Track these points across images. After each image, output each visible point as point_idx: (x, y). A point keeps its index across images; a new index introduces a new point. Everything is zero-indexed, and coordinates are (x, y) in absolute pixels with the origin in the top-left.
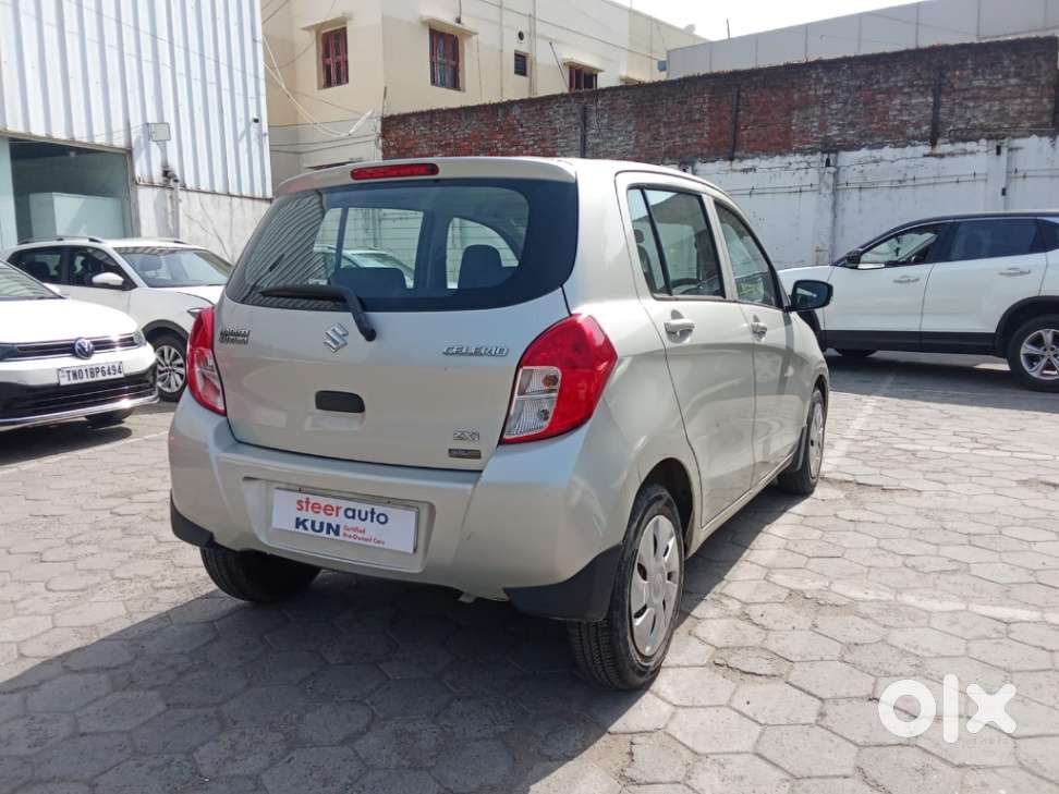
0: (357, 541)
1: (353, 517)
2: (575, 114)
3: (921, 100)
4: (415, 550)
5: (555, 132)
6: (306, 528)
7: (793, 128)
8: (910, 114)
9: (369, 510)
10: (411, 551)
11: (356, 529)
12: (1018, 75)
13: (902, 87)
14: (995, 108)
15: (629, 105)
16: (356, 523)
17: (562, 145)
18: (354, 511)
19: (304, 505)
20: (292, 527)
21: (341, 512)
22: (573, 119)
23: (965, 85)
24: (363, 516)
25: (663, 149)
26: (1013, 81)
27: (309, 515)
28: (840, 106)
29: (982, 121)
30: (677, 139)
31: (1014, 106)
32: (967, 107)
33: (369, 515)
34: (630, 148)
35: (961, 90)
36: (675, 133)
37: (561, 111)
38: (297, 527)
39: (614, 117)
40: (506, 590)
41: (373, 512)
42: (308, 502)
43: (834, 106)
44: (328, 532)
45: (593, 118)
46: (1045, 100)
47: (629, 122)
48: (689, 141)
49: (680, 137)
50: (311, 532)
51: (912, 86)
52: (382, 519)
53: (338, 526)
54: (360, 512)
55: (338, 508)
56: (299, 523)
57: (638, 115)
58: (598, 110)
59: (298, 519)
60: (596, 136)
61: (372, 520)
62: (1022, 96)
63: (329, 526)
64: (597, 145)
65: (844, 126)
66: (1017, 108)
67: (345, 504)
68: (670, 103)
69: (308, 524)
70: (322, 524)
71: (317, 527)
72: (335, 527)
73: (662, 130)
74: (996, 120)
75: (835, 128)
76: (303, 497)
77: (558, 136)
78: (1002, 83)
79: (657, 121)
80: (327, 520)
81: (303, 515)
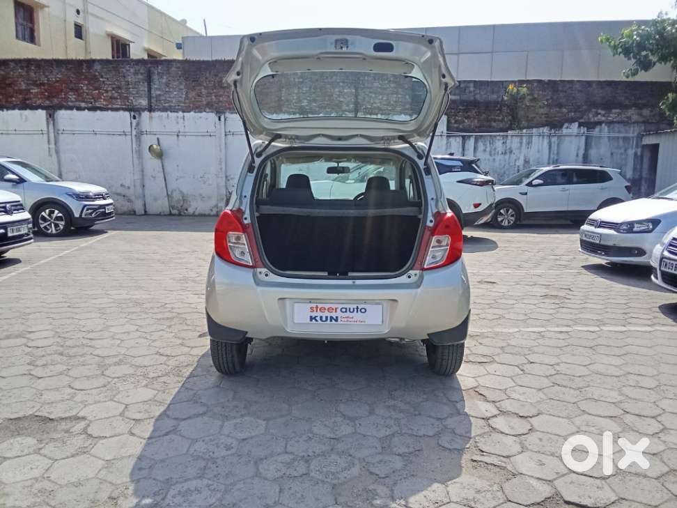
0: (349, 323)
1: (346, 311)
2: (142, 74)
3: (349, 90)
4: (383, 322)
5: (128, 83)
6: (316, 321)
7: (283, 98)
8: (344, 98)
9: (355, 307)
10: (380, 323)
11: (348, 317)
12: (394, 82)
13: (339, 83)
14: (385, 98)
15: (180, 73)
16: (348, 314)
17: (134, 92)
18: (346, 309)
19: (315, 309)
20: (308, 321)
21: (339, 310)
22: (140, 77)
23: (370, 86)
24: (352, 310)
25: (204, 103)
26: (392, 85)
27: (319, 314)
28: (308, 89)
29: (379, 105)
30: (213, 97)
31: (393, 98)
32: (371, 97)
33: (356, 310)
34: (183, 99)
35: (368, 88)
36: (211, 94)
37: (132, 70)
38: (311, 320)
39: (170, 79)
40: (428, 335)
41: (357, 308)
42: (317, 307)
43: (304, 89)
44: (331, 321)
45: (155, 77)
46: (407, 97)
47: (181, 84)
48: (221, 99)
49: (215, 96)
50: (320, 322)
51: (343, 82)
52: (363, 310)
53: (337, 317)
54: (350, 309)
55: (336, 309)
56: (312, 318)
57: (186, 79)
58: (159, 73)
59: (311, 317)
60: (159, 89)
61: (357, 312)
62: (397, 93)
63: (331, 318)
64: (160, 95)
65: (310, 101)
66: (394, 99)
67: (340, 306)
68: (208, 75)
69: (318, 318)
70: (327, 317)
71: (324, 319)
72: (335, 318)
73: (203, 90)
74: (384, 105)
75: (306, 101)
76: (314, 305)
77: (131, 86)
78: (388, 86)
79: (200, 85)
80: (329, 315)
81: (314, 315)
